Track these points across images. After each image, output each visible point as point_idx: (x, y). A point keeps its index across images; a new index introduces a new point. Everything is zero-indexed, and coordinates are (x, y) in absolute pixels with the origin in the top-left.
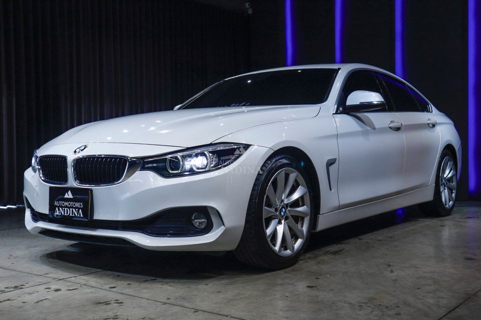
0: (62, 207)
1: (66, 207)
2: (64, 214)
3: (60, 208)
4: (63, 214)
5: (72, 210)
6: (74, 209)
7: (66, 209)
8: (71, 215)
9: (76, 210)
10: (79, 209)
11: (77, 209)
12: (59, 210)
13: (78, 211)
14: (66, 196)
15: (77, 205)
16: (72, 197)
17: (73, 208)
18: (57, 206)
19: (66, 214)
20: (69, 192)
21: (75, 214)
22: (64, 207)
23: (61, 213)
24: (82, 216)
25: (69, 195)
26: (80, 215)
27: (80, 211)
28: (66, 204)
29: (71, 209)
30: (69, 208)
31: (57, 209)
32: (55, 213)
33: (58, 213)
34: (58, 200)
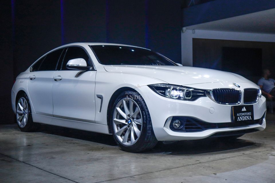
0: (241, 116)
1: (243, 116)
2: (243, 119)
3: (240, 117)
6: (247, 116)
7: (243, 117)
8: (246, 120)
10: (249, 116)
12: (240, 118)
13: (249, 117)
14: (243, 110)
15: (249, 114)
16: (246, 110)
17: (246, 116)
18: (238, 116)
19: (243, 120)
20: (244, 108)
21: (248, 119)
22: (242, 116)
23: (241, 120)
24: (251, 119)
25: (244, 109)
26: (250, 119)
27: (250, 116)
28: (243, 114)
29: (246, 117)
30: (245, 116)
32: (238, 120)
33: (239, 120)
34: (239, 113)
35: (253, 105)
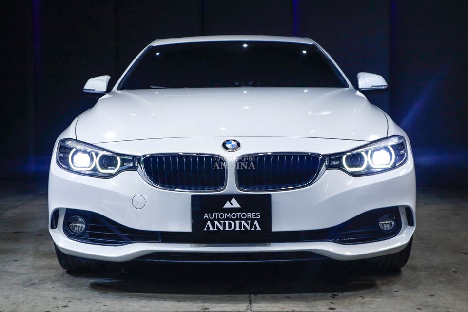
0: (219, 220)
1: (228, 219)
2: (224, 227)
3: (216, 223)
4: (221, 228)
5: (240, 224)
6: (243, 222)
7: (227, 222)
8: (238, 228)
9: (247, 223)
10: (253, 220)
11: (249, 222)
12: (213, 223)
13: (252, 223)
14: (227, 205)
15: (250, 215)
16: (239, 206)
17: (241, 219)
18: (209, 220)
19: (227, 229)
20: (234, 201)
21: (245, 227)
22: (224, 220)
23: (218, 227)
24: (259, 228)
25: (232, 204)
26: (256, 227)
27: (256, 222)
28: (228, 215)
29: (238, 222)
30: (234, 221)
31: (209, 223)
32: (205, 229)
33: (211, 229)
34: (210, 211)
35: (270, 195)
